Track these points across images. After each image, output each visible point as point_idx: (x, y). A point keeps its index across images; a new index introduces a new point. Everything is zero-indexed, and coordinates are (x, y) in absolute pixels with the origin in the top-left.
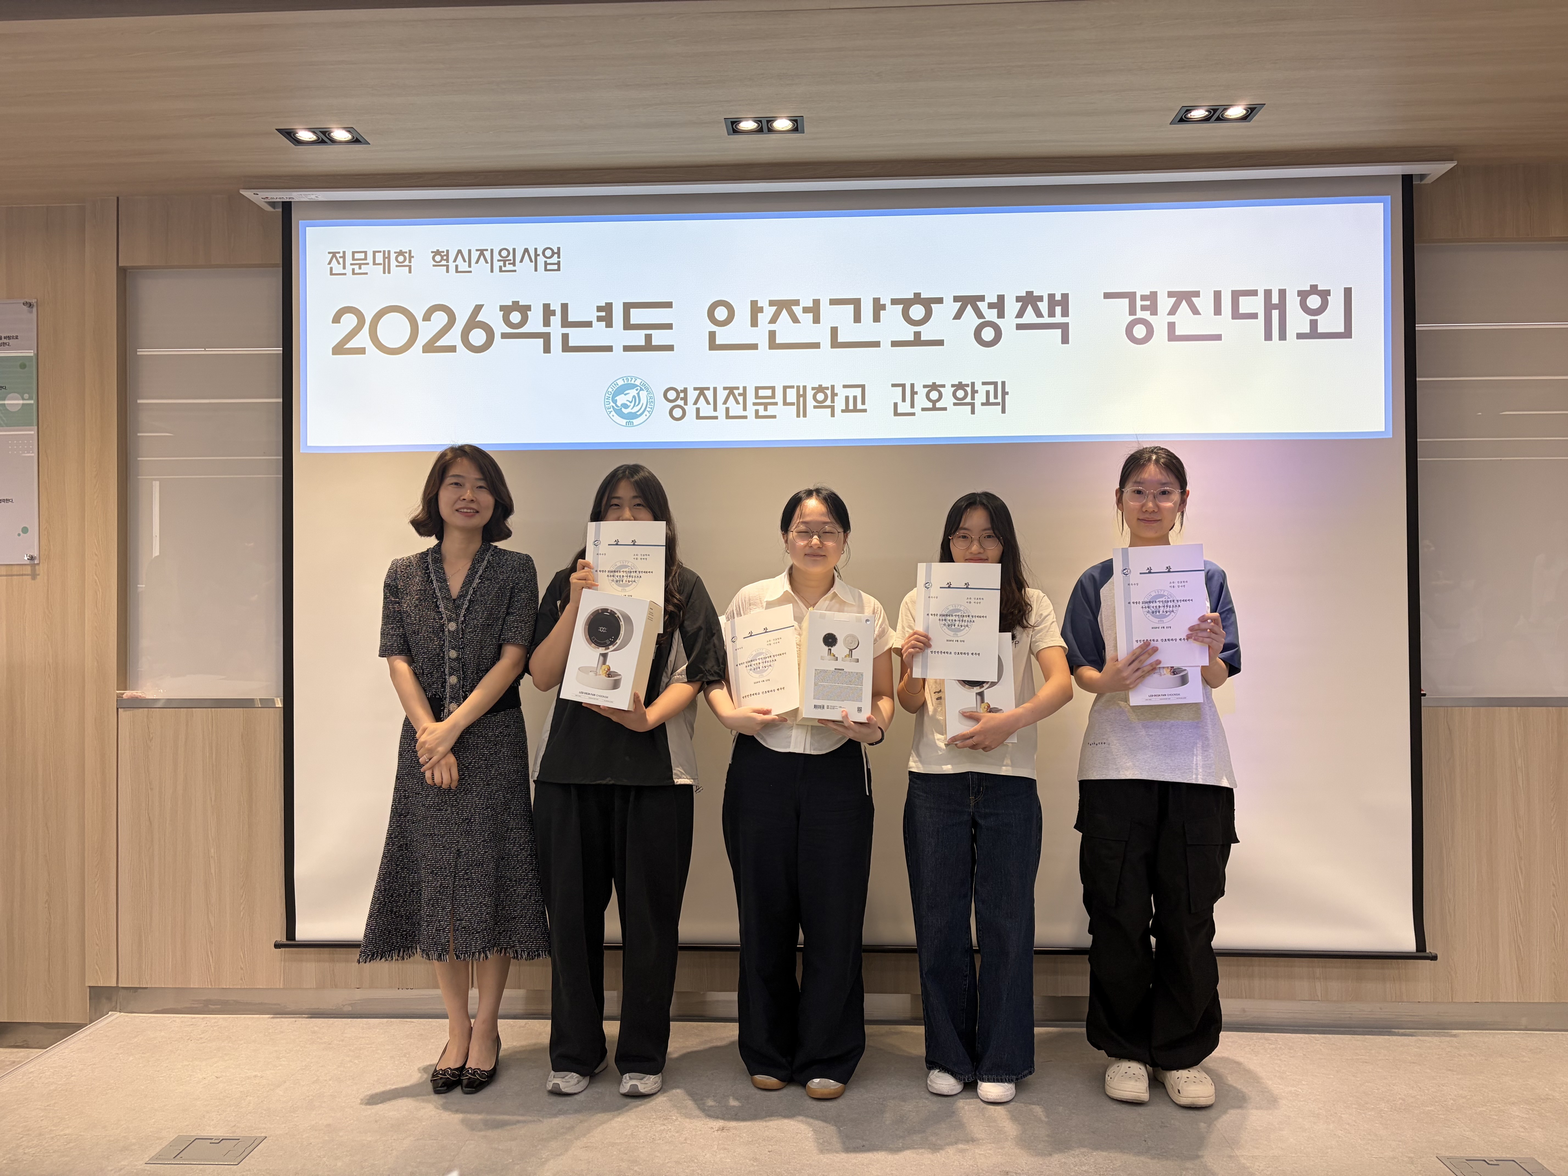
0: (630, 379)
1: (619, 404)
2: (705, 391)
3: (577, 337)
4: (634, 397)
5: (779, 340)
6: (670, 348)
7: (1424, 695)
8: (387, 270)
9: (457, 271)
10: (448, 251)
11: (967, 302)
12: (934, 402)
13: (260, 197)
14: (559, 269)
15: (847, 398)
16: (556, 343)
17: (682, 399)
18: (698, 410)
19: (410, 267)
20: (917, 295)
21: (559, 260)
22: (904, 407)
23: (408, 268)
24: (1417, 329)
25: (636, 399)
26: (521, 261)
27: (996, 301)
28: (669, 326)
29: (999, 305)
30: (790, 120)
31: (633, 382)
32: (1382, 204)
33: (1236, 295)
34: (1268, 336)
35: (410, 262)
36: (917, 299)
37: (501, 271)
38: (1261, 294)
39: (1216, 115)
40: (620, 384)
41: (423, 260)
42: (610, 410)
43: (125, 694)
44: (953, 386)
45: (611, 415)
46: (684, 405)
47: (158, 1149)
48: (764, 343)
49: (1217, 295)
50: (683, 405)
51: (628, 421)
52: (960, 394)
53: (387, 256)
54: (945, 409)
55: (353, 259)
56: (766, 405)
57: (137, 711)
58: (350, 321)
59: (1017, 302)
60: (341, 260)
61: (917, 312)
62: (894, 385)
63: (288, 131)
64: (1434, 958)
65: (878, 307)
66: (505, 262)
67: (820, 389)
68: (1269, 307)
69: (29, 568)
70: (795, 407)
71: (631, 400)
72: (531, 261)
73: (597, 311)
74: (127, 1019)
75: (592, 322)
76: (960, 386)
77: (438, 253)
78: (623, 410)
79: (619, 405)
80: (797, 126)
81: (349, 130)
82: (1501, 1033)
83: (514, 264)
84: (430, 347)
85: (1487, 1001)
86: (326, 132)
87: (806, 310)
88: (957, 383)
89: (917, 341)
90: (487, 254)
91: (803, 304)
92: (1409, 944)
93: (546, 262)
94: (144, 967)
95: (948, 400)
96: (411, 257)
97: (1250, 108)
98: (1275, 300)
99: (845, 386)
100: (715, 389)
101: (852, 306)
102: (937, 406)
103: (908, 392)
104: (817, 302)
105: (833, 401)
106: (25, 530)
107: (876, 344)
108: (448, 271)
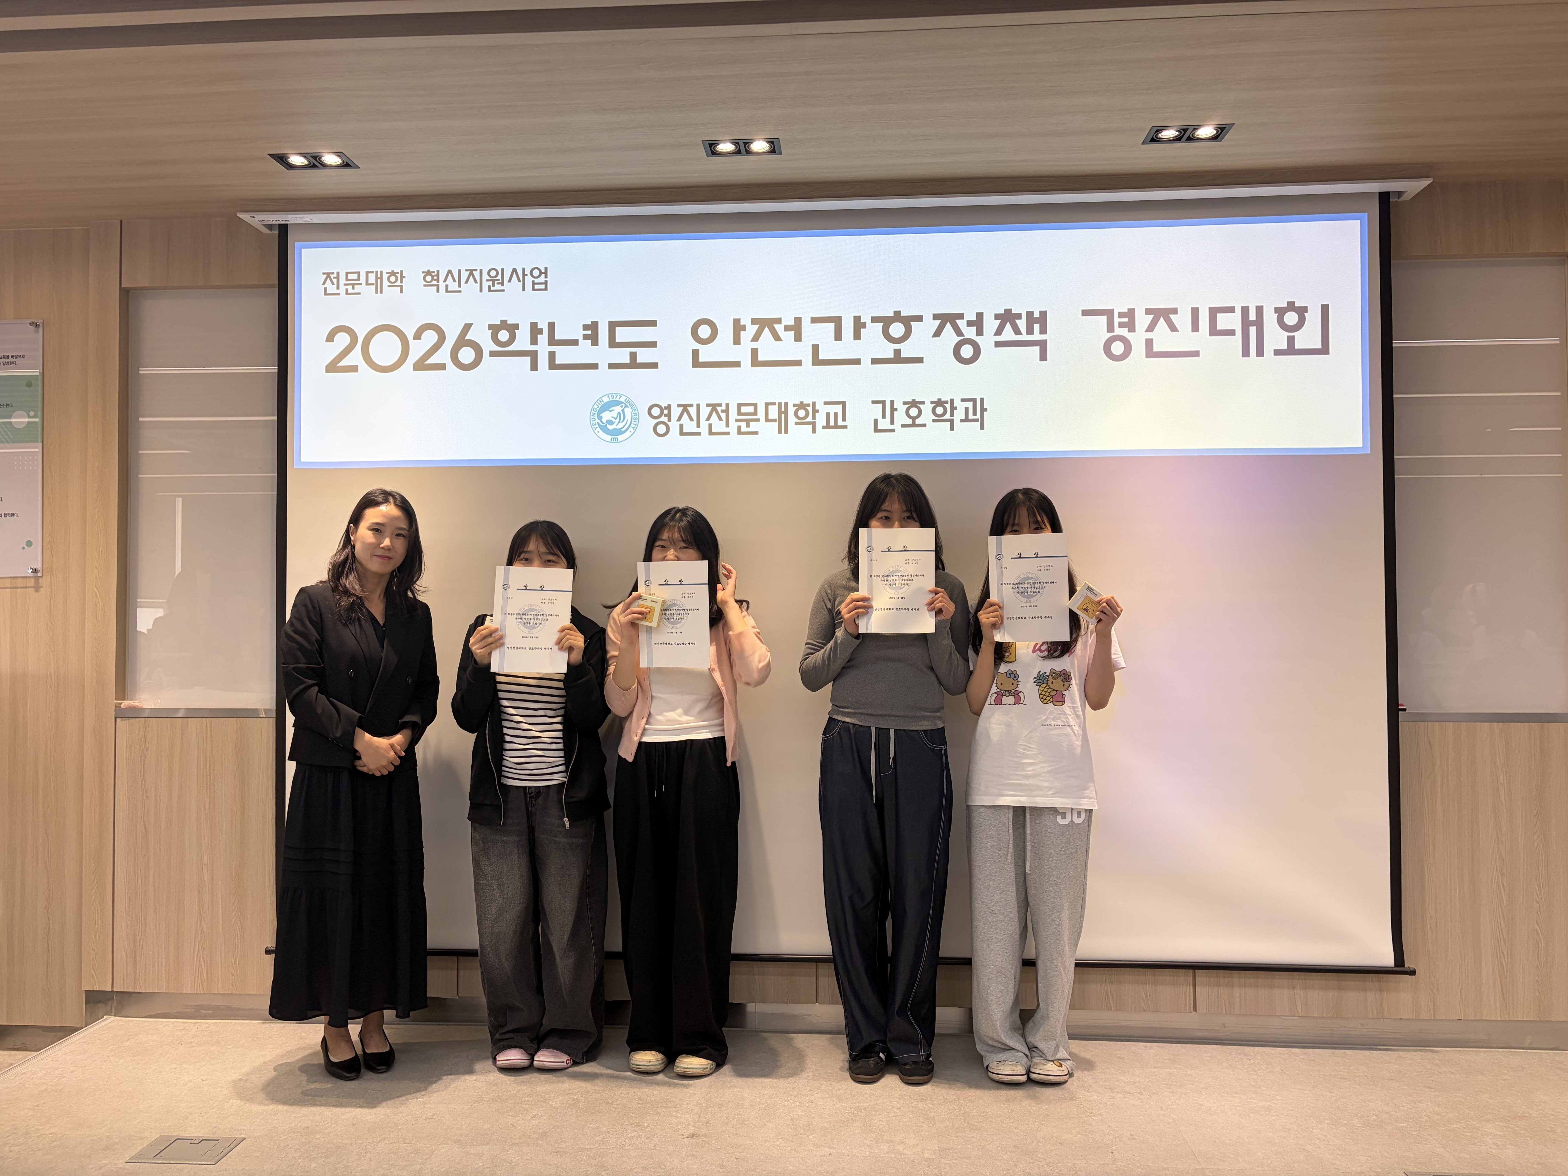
0: (615, 396)
1: (604, 420)
2: (688, 408)
3: (564, 355)
4: (619, 413)
5: (761, 358)
6: (654, 366)
7: (1405, 710)
8: (379, 290)
9: (447, 291)
10: (438, 271)
11: (946, 319)
12: (914, 419)
13: (257, 220)
14: (546, 289)
15: (828, 415)
16: (543, 361)
17: (666, 415)
18: (681, 426)
19: (401, 287)
20: (897, 313)
21: (546, 279)
22: (884, 424)
23: (399, 288)
24: (1394, 345)
25: (621, 416)
26: (510, 281)
27: (975, 319)
28: (653, 344)
29: (978, 323)
30: (768, 142)
31: (618, 399)
32: (1359, 221)
33: (1214, 312)
34: (1246, 353)
35: (402, 282)
36: (897, 317)
37: (490, 290)
38: (1238, 311)
39: (1186, 135)
40: (605, 401)
41: (414, 280)
42: (595, 426)
43: (123, 704)
44: (932, 402)
45: (596, 431)
46: (668, 421)
47: (139, 1149)
48: (746, 360)
49: (1195, 312)
50: (666, 421)
51: (613, 437)
52: (940, 410)
53: (379, 277)
54: (924, 425)
55: (347, 279)
56: (748, 422)
57: (133, 720)
58: (343, 340)
59: (995, 319)
60: (335, 281)
61: (897, 330)
62: (874, 402)
63: (279, 156)
64: (1413, 973)
65: (859, 325)
66: (493, 281)
67: (801, 406)
68: (1246, 324)
69: (33, 580)
70: (776, 424)
71: (615, 417)
72: (519, 281)
73: (583, 330)
74: (121, 1023)
75: (578, 340)
76: (939, 403)
77: (428, 273)
78: (608, 426)
79: (605, 422)
80: (774, 148)
81: (339, 154)
82: (1485, 1051)
83: (502, 284)
84: (421, 365)
85: (1469, 1019)
86: (317, 156)
87: (787, 328)
88: (937, 400)
89: (897, 358)
90: (477, 274)
91: (785, 322)
92: (1387, 959)
93: (533, 282)
94: (138, 971)
95: (927, 416)
96: (402, 277)
97: (1219, 128)
98: (1252, 316)
99: (826, 403)
100: (698, 406)
101: (833, 324)
102: (917, 423)
103: (888, 408)
104: (798, 320)
105: (814, 417)
106: (29, 544)
107: (857, 362)
108: (438, 291)
